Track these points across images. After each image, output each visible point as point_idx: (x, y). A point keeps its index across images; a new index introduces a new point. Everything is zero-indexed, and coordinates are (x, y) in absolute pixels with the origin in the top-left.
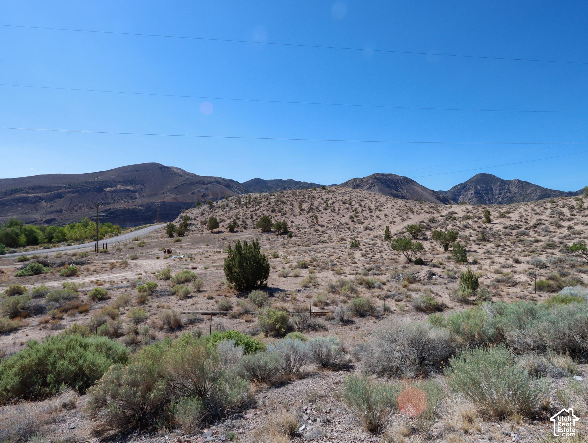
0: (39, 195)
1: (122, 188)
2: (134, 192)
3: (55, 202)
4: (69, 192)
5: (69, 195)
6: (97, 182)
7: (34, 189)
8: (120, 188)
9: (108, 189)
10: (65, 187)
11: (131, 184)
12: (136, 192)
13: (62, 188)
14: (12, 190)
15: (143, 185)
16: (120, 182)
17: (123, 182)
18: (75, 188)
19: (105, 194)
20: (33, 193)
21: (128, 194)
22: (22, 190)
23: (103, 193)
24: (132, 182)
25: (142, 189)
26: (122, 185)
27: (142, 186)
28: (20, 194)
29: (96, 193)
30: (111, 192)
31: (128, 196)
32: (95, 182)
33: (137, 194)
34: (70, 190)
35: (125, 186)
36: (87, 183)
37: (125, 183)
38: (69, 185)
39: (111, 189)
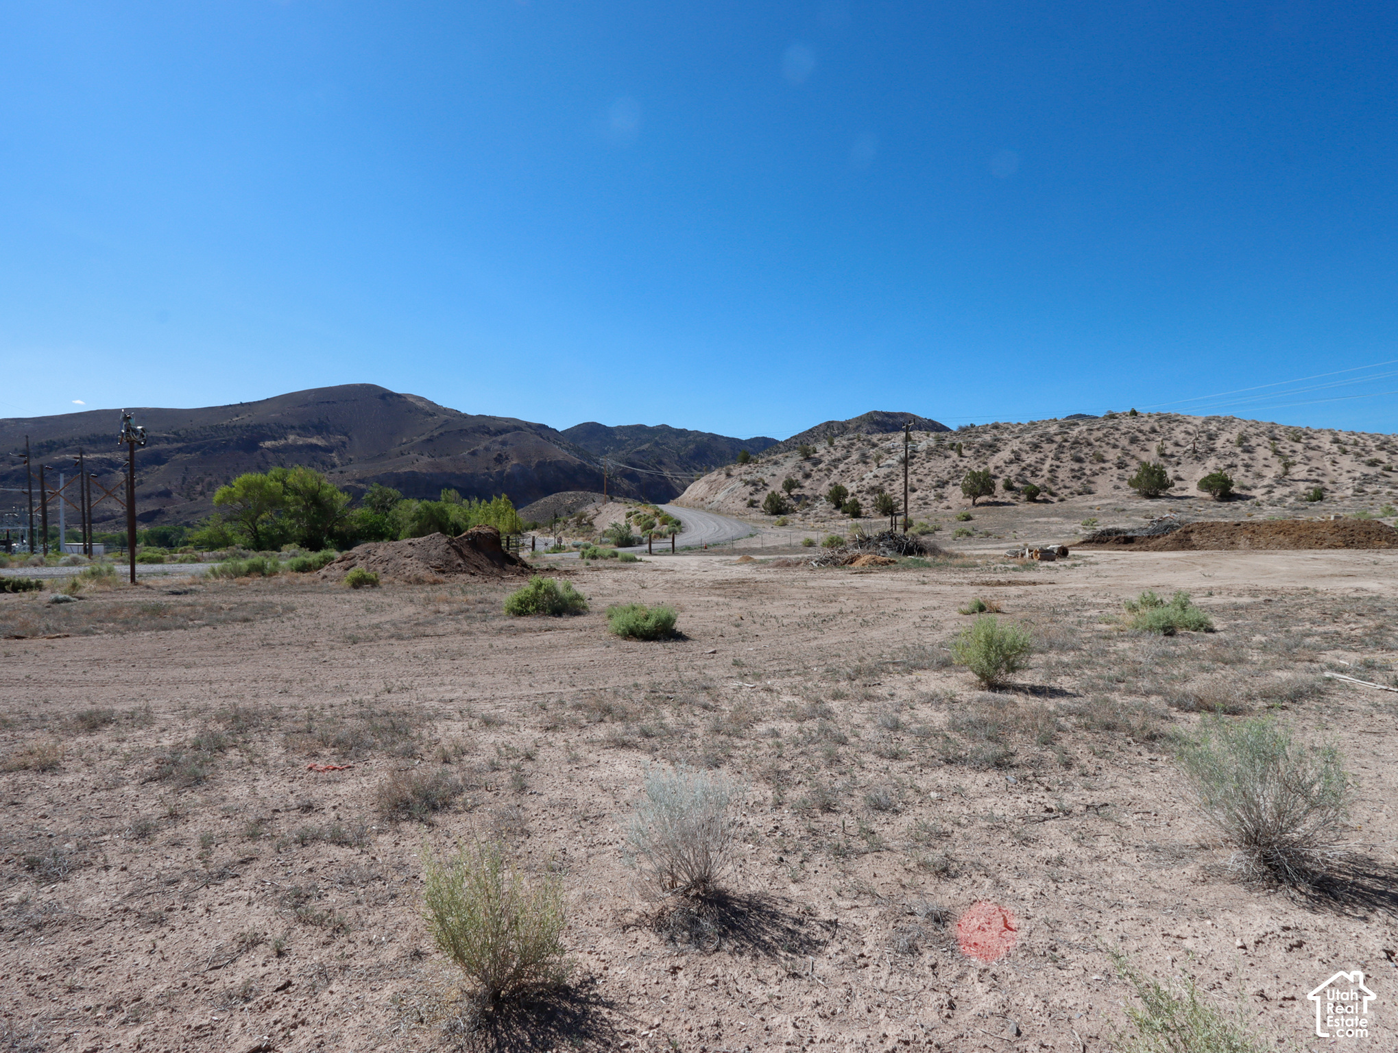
0: (108, 456)
1: (301, 443)
2: (328, 450)
3: (147, 473)
4: (179, 450)
5: (178, 456)
6: (241, 427)
7: (95, 441)
8: (294, 441)
9: (268, 444)
10: (166, 438)
11: (319, 433)
12: (331, 452)
13: (159, 440)
14: (41, 446)
15: (346, 434)
16: (293, 427)
17: (300, 428)
18: (190, 440)
19: (263, 455)
20: (93, 452)
21: (314, 454)
22: (65, 446)
23: (259, 452)
24: (320, 428)
25: (344, 443)
26: (298, 435)
27: (343, 438)
28: (62, 453)
29: (241, 453)
30: (275, 450)
31: (314, 459)
32: (234, 427)
33: (333, 455)
34: (180, 445)
35: (306, 437)
36: (217, 429)
37: (305, 430)
38: (175, 433)
39: (273, 442)
